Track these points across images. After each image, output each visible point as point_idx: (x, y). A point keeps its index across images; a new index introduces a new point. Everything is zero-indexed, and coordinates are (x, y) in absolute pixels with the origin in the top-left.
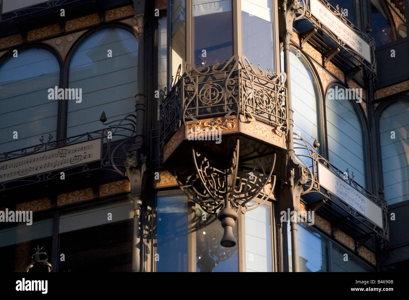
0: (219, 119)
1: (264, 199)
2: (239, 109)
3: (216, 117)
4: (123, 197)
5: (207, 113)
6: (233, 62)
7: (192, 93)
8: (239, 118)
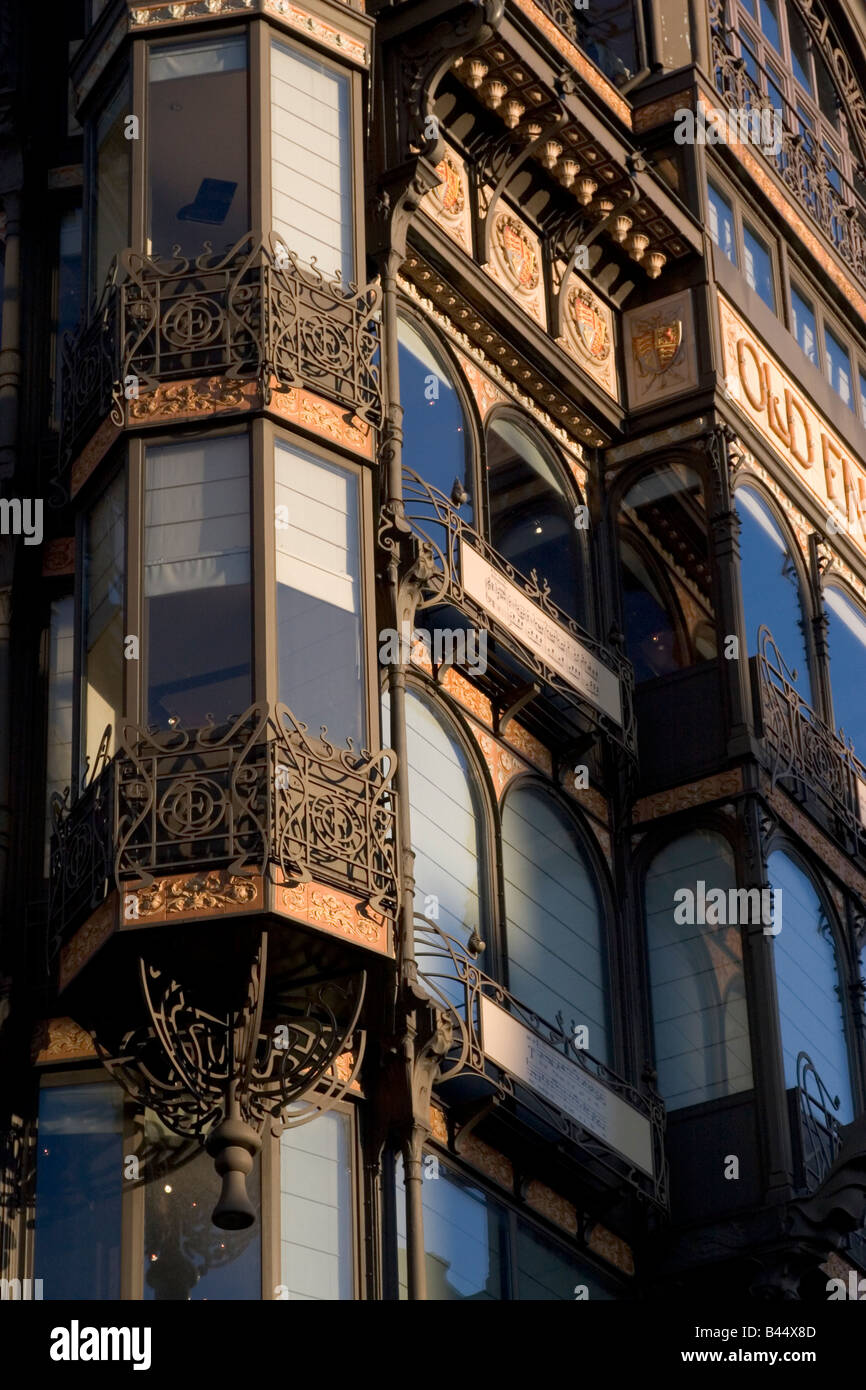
0: (214, 875)
1: (335, 1094)
2: (268, 848)
3: (204, 869)
5: (179, 857)
6: (253, 723)
7: (139, 804)
8: (268, 873)
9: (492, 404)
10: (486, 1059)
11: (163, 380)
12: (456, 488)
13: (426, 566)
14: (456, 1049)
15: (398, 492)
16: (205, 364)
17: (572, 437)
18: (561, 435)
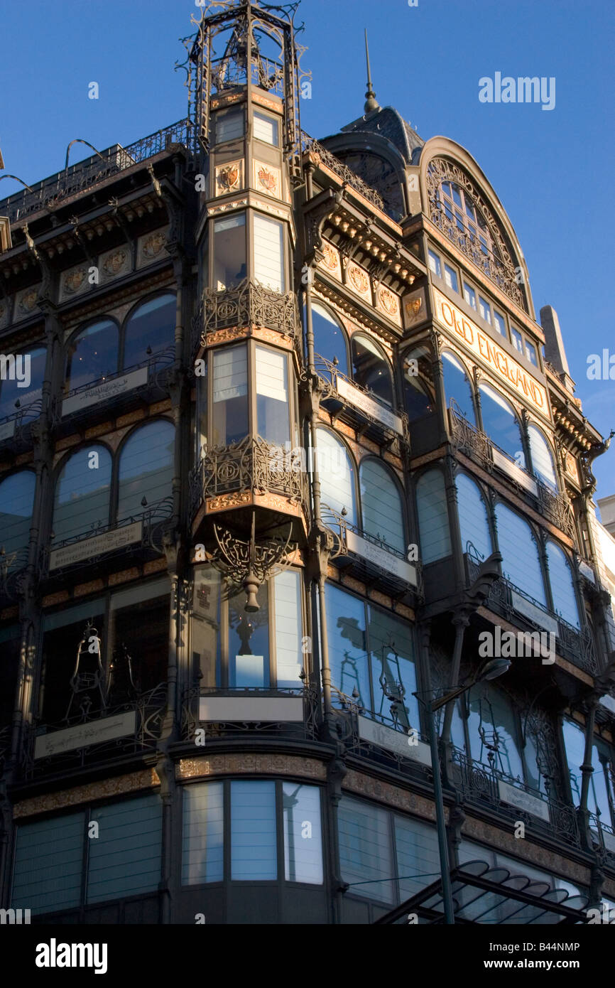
0: (235, 494)
1: (288, 564)
3: (232, 492)
4: (162, 574)
5: (225, 489)
6: (247, 442)
7: (211, 472)
9: (354, 331)
10: (349, 551)
11: (218, 330)
12: (335, 359)
13: (322, 386)
14: (336, 547)
15: (312, 362)
16: (231, 323)
17: (386, 340)
18: (382, 340)
